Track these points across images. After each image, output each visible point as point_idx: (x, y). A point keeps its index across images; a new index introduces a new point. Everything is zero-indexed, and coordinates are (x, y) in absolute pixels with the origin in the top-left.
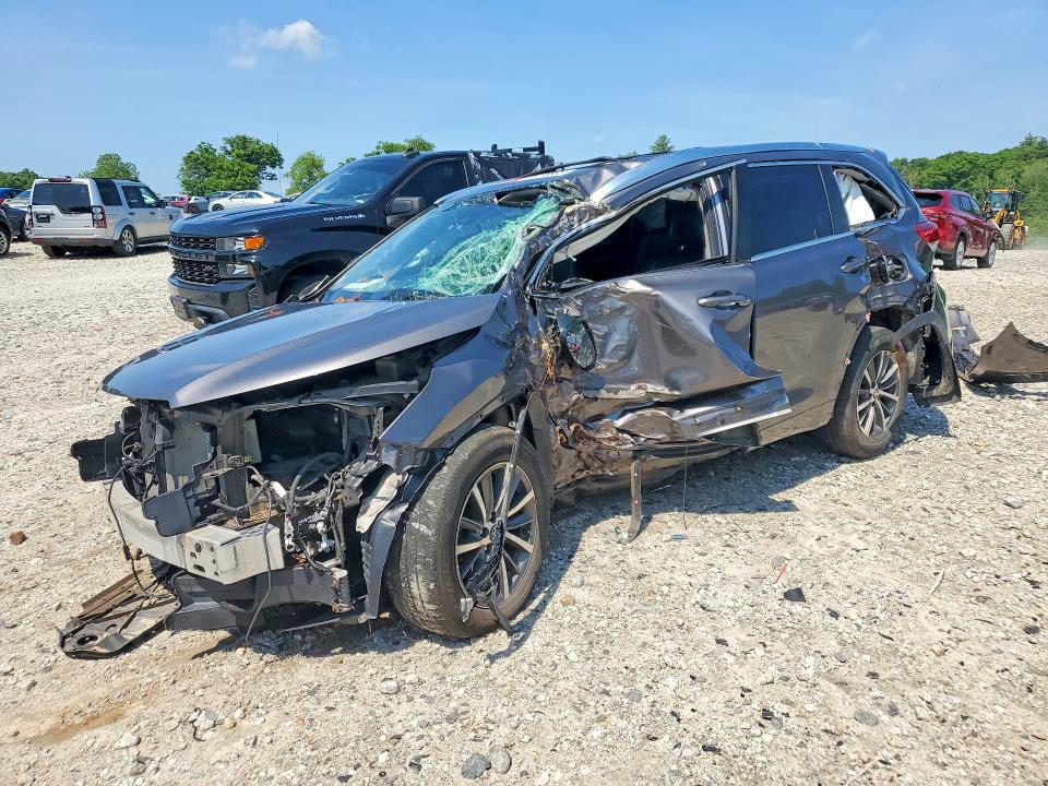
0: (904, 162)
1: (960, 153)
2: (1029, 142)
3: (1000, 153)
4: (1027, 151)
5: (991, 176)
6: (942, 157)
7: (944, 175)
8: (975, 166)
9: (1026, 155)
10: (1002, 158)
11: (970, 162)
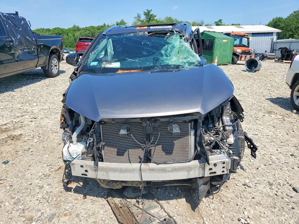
0: (43, 29)
1: (58, 28)
2: (75, 27)
3: (68, 29)
4: (75, 28)
5: (67, 35)
6: (54, 29)
7: (55, 34)
8: (63, 32)
9: (74, 30)
10: (69, 30)
11: (61, 31)
